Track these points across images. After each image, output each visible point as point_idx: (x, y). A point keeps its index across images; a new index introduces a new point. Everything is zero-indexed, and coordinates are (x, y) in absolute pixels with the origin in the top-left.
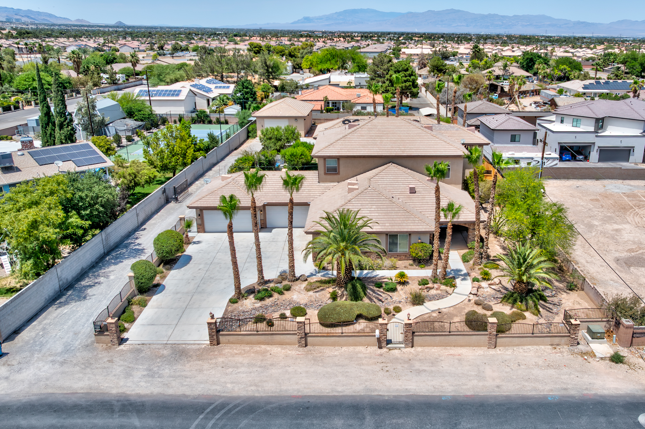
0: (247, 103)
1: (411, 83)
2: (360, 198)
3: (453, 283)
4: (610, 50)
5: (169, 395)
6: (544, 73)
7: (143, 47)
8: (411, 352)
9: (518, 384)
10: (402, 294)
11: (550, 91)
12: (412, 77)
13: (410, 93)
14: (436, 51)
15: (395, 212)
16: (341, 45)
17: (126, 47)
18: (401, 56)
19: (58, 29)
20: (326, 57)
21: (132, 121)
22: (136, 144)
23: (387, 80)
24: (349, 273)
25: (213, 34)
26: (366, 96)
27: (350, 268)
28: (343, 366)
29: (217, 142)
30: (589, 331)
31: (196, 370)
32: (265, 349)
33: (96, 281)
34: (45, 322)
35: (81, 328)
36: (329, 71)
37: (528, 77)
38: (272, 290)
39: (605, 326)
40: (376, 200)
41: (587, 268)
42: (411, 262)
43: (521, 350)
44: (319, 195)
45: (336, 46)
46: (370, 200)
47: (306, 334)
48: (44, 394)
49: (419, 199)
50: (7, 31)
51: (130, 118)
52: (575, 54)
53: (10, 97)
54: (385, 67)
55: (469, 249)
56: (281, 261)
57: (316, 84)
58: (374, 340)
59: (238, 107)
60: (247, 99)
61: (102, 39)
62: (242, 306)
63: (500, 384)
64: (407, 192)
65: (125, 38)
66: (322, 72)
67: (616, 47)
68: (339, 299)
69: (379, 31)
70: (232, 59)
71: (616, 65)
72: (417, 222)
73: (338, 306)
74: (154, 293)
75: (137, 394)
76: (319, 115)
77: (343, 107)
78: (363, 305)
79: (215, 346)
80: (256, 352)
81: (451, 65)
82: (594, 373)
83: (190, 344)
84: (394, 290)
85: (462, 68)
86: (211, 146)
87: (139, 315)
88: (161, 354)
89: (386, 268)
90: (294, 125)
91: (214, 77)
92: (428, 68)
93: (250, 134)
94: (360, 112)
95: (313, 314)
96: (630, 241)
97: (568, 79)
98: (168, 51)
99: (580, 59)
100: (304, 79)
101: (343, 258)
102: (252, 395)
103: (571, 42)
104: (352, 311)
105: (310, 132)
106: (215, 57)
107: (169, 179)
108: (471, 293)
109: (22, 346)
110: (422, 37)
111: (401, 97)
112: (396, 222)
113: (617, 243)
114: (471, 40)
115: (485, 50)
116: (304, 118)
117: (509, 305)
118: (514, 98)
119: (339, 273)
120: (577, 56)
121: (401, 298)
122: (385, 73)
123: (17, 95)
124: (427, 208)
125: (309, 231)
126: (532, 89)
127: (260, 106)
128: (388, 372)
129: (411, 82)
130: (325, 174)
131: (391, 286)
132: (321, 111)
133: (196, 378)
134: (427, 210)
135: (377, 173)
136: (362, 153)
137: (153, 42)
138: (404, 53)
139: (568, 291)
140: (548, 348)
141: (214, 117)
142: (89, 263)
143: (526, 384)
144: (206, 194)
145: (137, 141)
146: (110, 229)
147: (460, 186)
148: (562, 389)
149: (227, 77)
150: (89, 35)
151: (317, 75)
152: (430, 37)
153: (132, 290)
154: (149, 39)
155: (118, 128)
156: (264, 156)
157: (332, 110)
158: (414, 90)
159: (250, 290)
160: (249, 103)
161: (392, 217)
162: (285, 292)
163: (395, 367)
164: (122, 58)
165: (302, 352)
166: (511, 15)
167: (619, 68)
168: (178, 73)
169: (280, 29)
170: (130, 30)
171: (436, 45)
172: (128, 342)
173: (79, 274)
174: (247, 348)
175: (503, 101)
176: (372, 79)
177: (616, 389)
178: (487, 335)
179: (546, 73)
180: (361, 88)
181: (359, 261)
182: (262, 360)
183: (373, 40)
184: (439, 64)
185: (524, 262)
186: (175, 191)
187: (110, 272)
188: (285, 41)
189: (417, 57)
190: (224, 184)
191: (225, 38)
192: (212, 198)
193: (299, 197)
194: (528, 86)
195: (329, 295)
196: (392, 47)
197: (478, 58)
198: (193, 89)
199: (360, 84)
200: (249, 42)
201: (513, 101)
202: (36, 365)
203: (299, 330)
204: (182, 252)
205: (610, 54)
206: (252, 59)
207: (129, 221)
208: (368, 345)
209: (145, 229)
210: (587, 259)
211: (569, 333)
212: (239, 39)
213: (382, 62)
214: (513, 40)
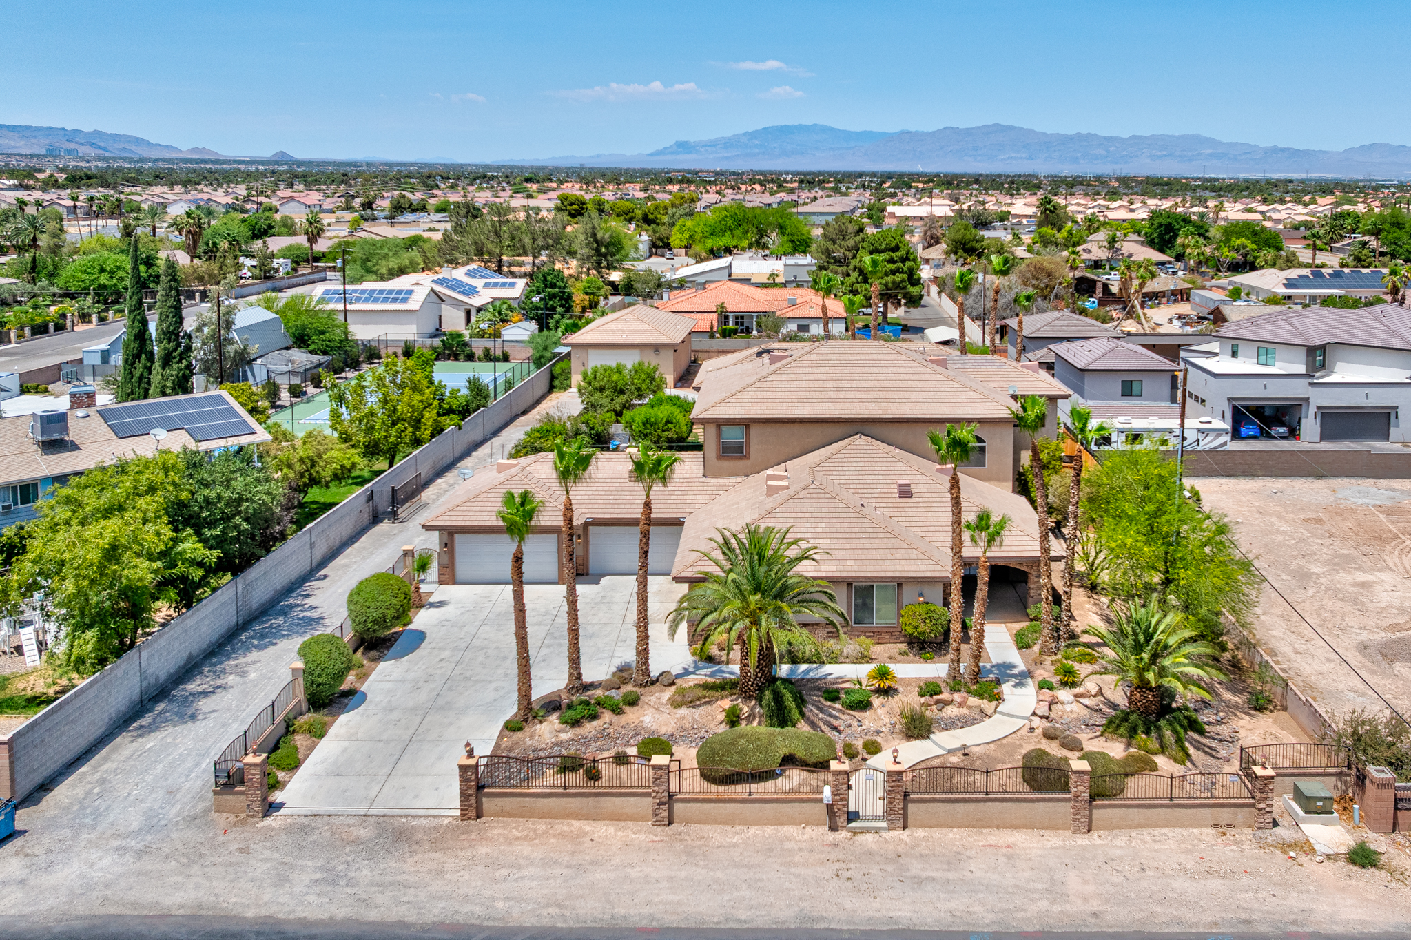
0: (552, 318)
1: (905, 276)
2: (792, 505)
3: (996, 691)
4: (1346, 207)
5: (369, 923)
6: (1198, 254)
7: (328, 204)
8: (901, 840)
9: (1141, 910)
10: (882, 715)
11: (1212, 293)
12: (908, 264)
13: (904, 297)
14: (962, 210)
15: (868, 535)
16: (756, 198)
17: (293, 204)
18: (887, 221)
19: (151, 168)
20: (723, 223)
21: (305, 355)
22: (308, 401)
23: (855, 268)
24: (766, 666)
25: (481, 176)
26: (809, 302)
27: (767, 657)
28: (750, 867)
29: (486, 397)
30: (1299, 795)
31: (430, 872)
32: (581, 828)
33: (219, 682)
34: (105, 767)
35: (183, 780)
36: (728, 251)
37: (1163, 264)
38: (599, 704)
39: (1335, 787)
40: (826, 510)
41: (1295, 665)
42: (903, 647)
43: (1147, 838)
44: (703, 501)
45: (744, 200)
46: (813, 510)
47: (671, 796)
48: (101, 916)
49: (920, 509)
50: (48, 173)
51: (300, 347)
52: (1268, 214)
53: (48, 306)
54: (851, 243)
55: (1032, 620)
56: (619, 644)
57: (701, 280)
58: (820, 810)
59: (533, 326)
60: (553, 309)
61: (243, 187)
62: (531, 737)
63: (1100, 909)
64: (894, 495)
65: (291, 185)
66: (714, 254)
67: (1361, 200)
68: (744, 723)
69: (838, 169)
70: (524, 227)
71: (1361, 238)
72: (915, 557)
73: (741, 736)
74: (343, 709)
75: (300, 919)
76: (706, 343)
77: (759, 325)
78: (798, 735)
79: (472, 822)
80: (559, 834)
81: (995, 239)
82: (1311, 888)
83: (417, 816)
84: (864, 706)
85: (1018, 245)
86: (472, 406)
87: (308, 755)
88: (353, 837)
89: (847, 660)
90: (651, 360)
91: (483, 264)
92: (944, 246)
93: (556, 383)
94: (796, 336)
95: (688, 755)
96: (1392, 607)
97: (1253, 268)
98: (382, 211)
99: (1281, 227)
100: (674, 269)
101: (754, 630)
102: (550, 924)
103: (1260, 191)
104: (773, 746)
105: (686, 377)
106: (489, 223)
107: (379, 473)
108: (1034, 714)
109: (56, 817)
110: (932, 181)
111: (885, 306)
112: (870, 557)
113: (1364, 612)
114: (1039, 187)
115: (1069, 209)
116: (674, 348)
117: (1119, 739)
118: (1133, 307)
119: (744, 665)
120: (1273, 220)
121: (881, 723)
122: (849, 254)
123: (61, 302)
124: (937, 529)
125: (683, 575)
126: (1172, 288)
127: (580, 323)
128: (850, 882)
129: (906, 273)
130: (719, 457)
131: (857, 697)
132: (712, 335)
133: (428, 888)
134: (938, 534)
135: (828, 454)
136: (796, 412)
137: (352, 193)
138: (892, 215)
139: (1253, 712)
140: (1208, 834)
141: (478, 347)
142: (204, 646)
143: (1159, 909)
144: (464, 500)
145: (313, 396)
146: (254, 573)
147: (1010, 484)
148: (1240, 922)
149: (510, 265)
150: (217, 179)
151: (702, 261)
152: (950, 183)
153: (296, 700)
154: (342, 187)
155: (274, 368)
156: (588, 424)
157: (735, 332)
158: (913, 290)
159: (550, 702)
160: (557, 317)
161: (861, 546)
162: (627, 709)
163: (866, 871)
164: (285, 226)
165: (661, 836)
166: (1126, 136)
167: (1365, 244)
168: (406, 257)
169: (625, 167)
170: (302, 169)
171: (961, 198)
172: (282, 811)
173: (183, 667)
174: (541, 826)
175: (1110, 314)
176: (821, 268)
177: (1362, 922)
178: (1069, 800)
179: (1203, 254)
180: (798, 286)
181: (790, 644)
182: (574, 853)
183: (824, 189)
184: (969, 236)
185: (1147, 642)
186: (393, 496)
187: (248, 664)
188: (635, 191)
189: (919, 223)
190: (502, 480)
191: (505, 185)
192: (475, 509)
193: (662, 506)
194: (1163, 282)
195: (721, 716)
196: (868, 202)
197: (1053, 225)
198: (438, 288)
199: (795, 277)
200: (559, 193)
201: (1130, 314)
202: (84, 856)
203: (657, 785)
204: (405, 625)
205: (1343, 216)
206: (564, 227)
207: (295, 558)
208: (807, 823)
209: (325, 577)
210: (1296, 646)
211: (1253, 798)
212: (535, 186)
213: (843, 233)
214: (1132, 188)
